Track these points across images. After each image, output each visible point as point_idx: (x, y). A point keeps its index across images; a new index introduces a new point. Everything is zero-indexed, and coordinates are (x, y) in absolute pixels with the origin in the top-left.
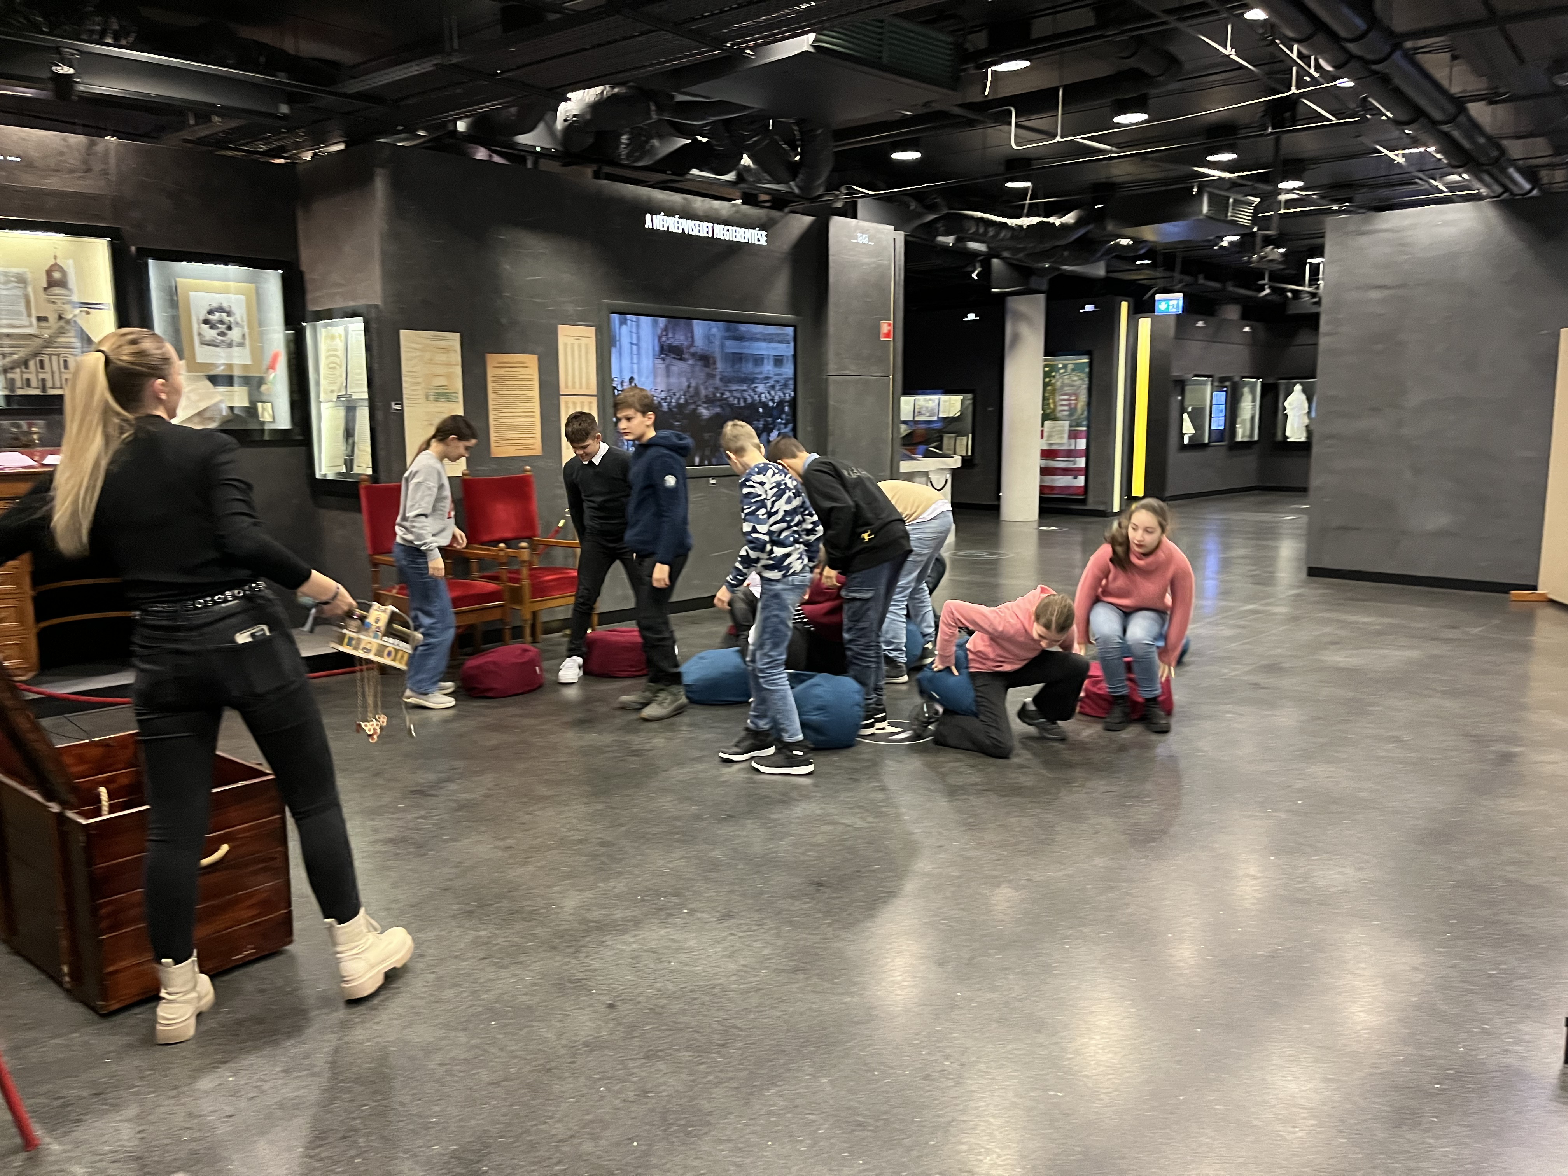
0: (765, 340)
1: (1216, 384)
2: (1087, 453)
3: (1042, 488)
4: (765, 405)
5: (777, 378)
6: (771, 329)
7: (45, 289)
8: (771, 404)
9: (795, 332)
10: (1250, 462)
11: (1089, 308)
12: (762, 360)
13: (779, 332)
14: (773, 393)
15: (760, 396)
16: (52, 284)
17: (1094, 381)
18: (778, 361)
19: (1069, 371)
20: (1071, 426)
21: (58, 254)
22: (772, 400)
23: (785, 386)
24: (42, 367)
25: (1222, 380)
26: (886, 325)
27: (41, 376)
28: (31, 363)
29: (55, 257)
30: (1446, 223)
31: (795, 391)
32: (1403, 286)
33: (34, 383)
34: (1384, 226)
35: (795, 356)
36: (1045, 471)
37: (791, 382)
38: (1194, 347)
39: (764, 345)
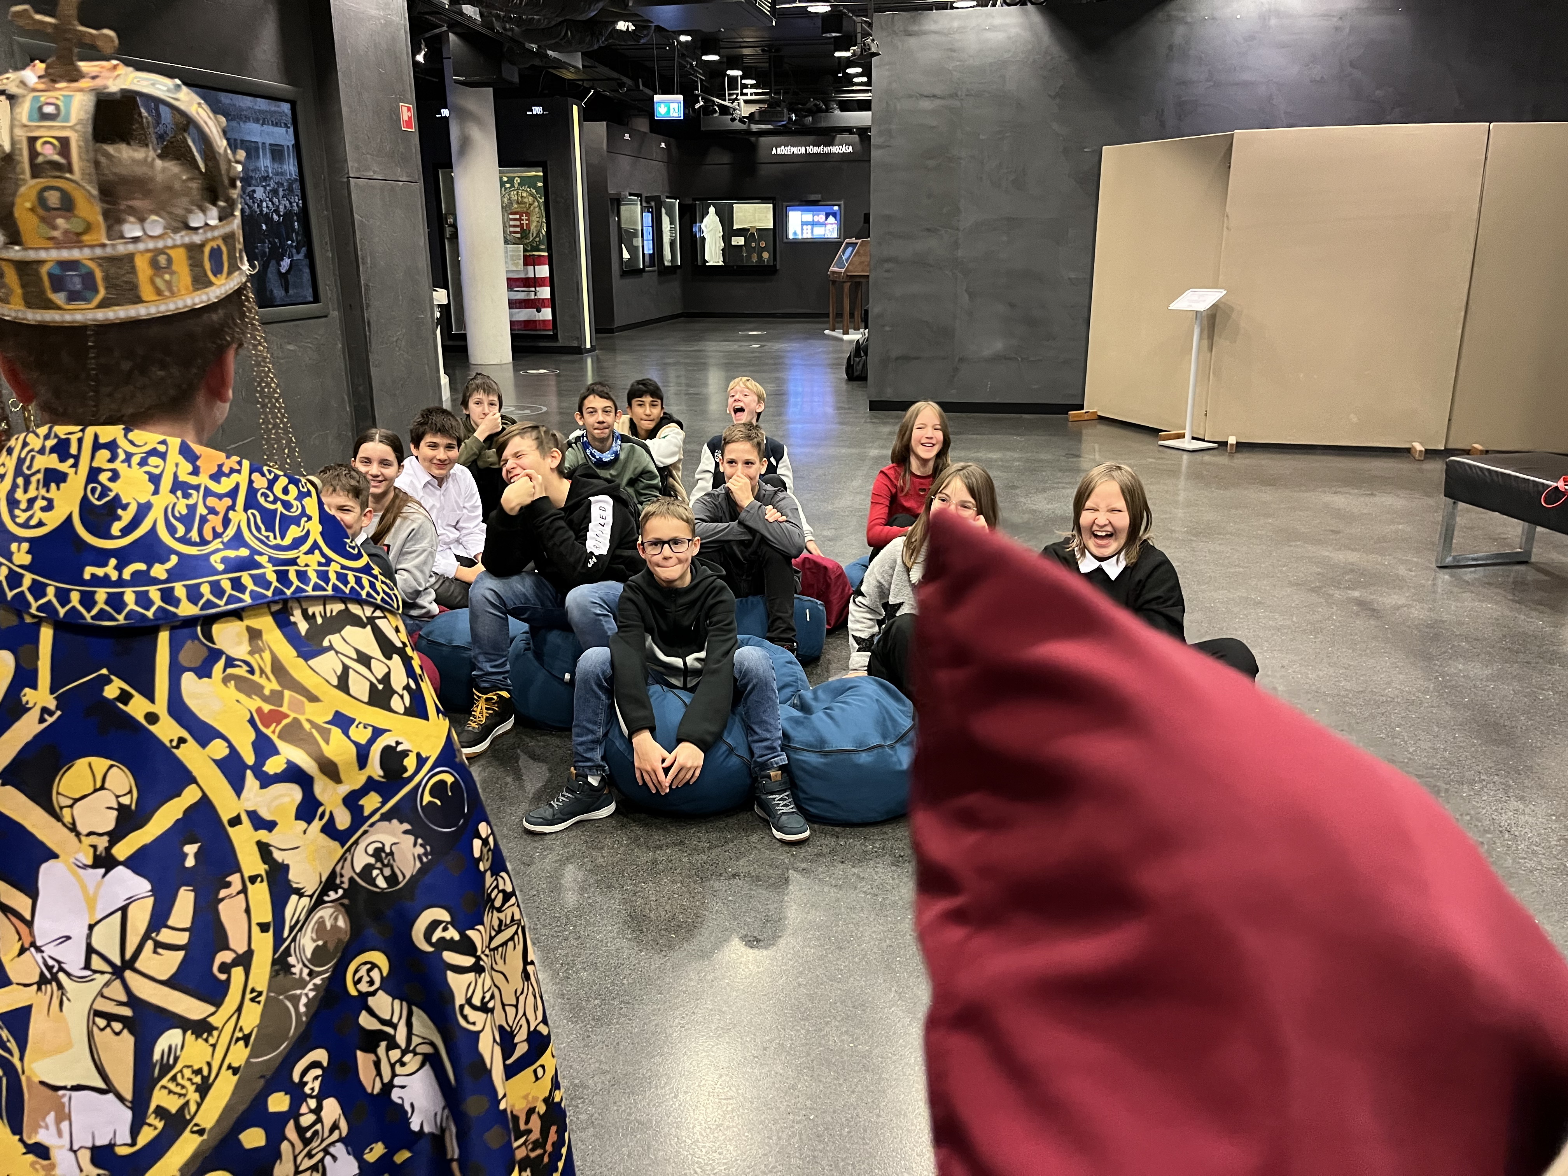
0: (257, 121)
1: (644, 204)
2: (551, 281)
3: (512, 323)
4: (268, 219)
5: (277, 179)
6: (262, 104)
8: (275, 217)
9: (293, 110)
10: (674, 287)
11: (537, 110)
12: (257, 149)
13: (273, 109)
14: (275, 200)
15: (260, 206)
17: (552, 197)
18: (277, 152)
19: (516, 186)
20: (525, 250)
22: (277, 211)
23: (290, 190)
25: (648, 199)
26: (405, 110)
30: (993, 28)
31: (304, 197)
32: (953, 96)
34: (933, 27)
35: (297, 146)
36: (513, 304)
37: (296, 186)
38: (624, 162)
39: (255, 127)
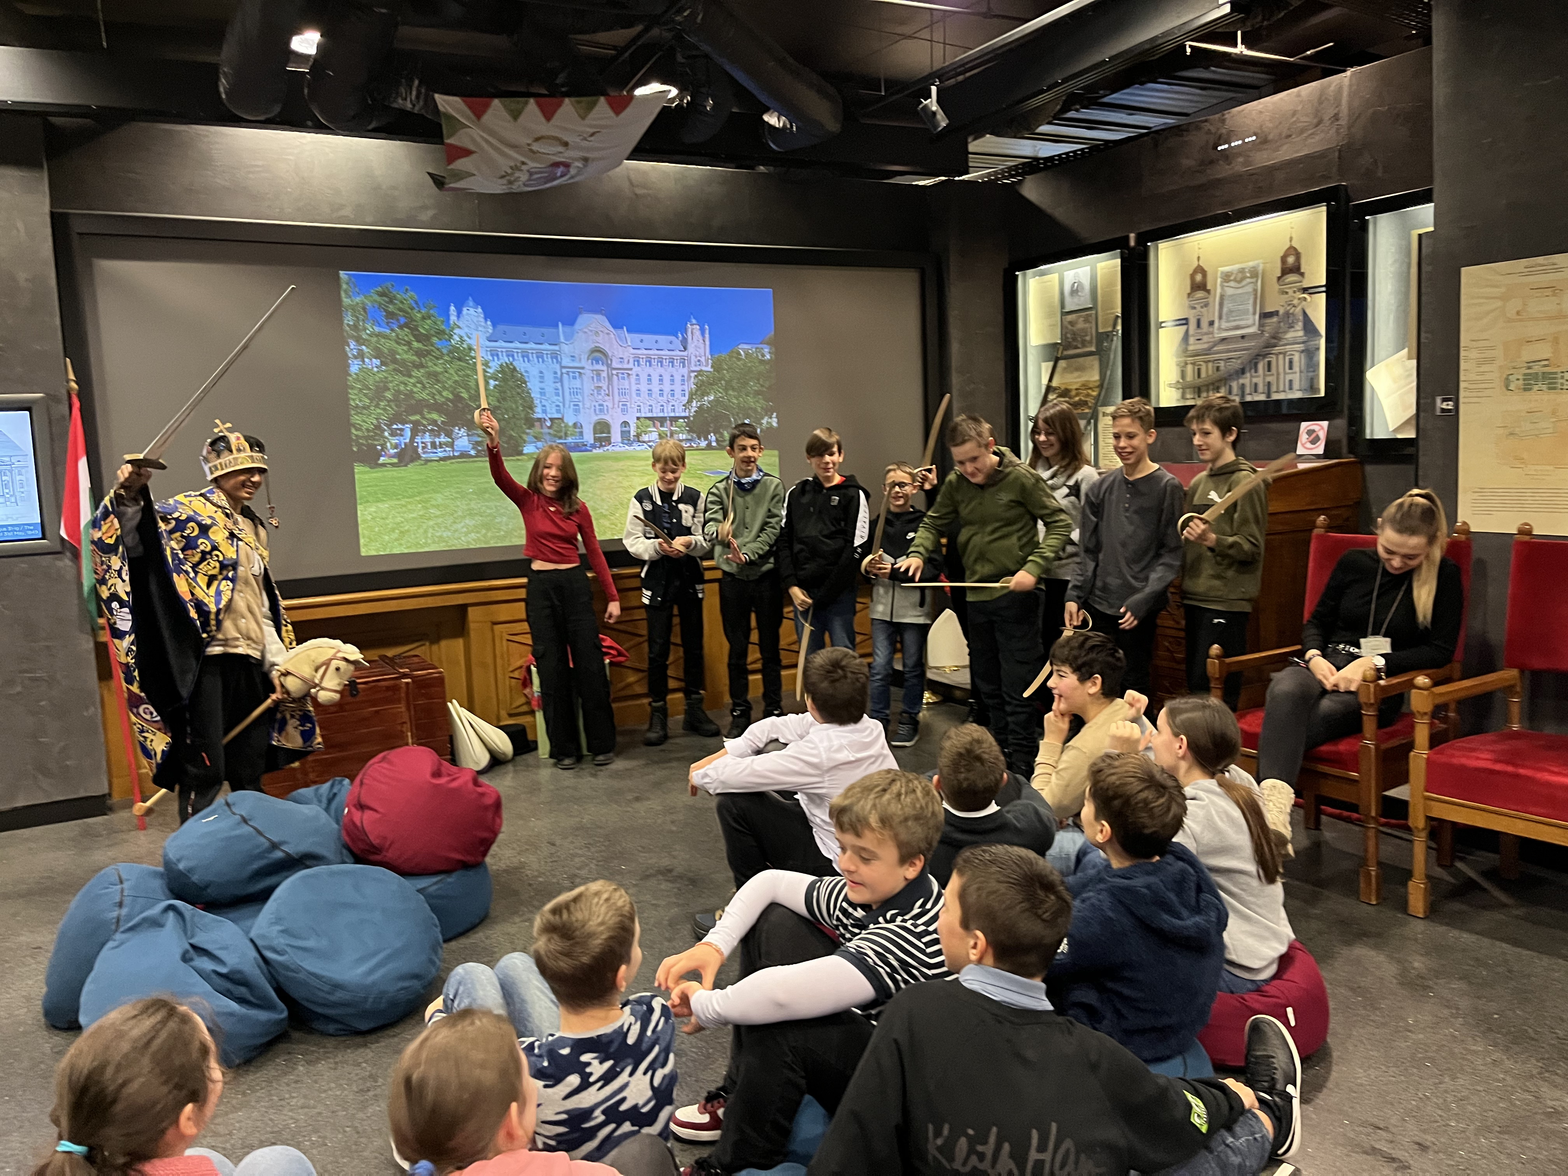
7: (1279, 278)
16: (1286, 270)
21: (1294, 236)
24: (1269, 370)
27: (1268, 379)
28: (1260, 366)
29: (1291, 239)
33: (1261, 388)
